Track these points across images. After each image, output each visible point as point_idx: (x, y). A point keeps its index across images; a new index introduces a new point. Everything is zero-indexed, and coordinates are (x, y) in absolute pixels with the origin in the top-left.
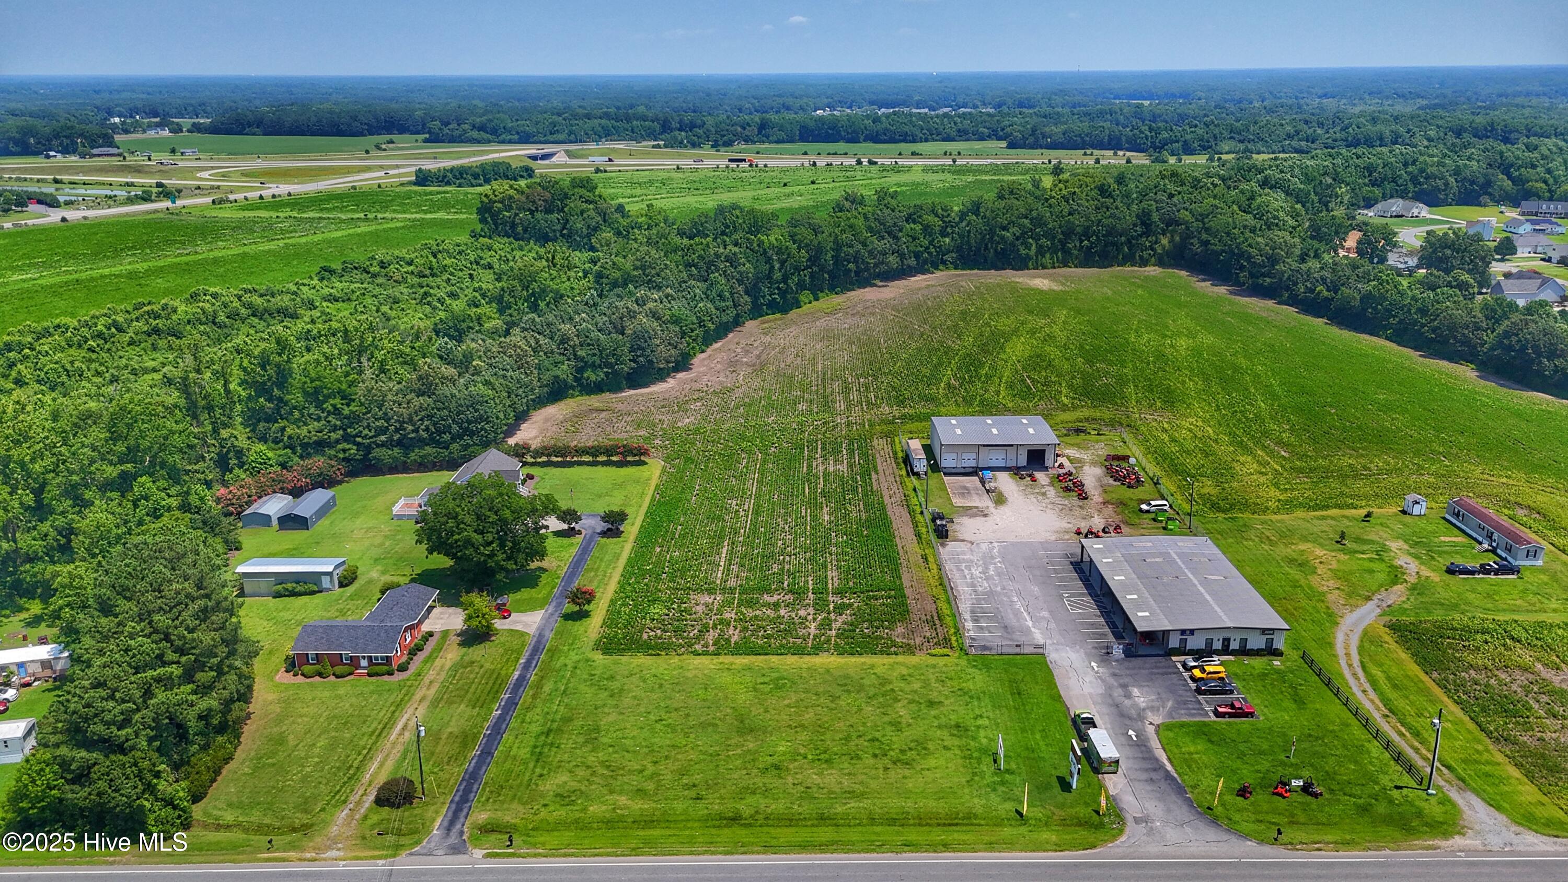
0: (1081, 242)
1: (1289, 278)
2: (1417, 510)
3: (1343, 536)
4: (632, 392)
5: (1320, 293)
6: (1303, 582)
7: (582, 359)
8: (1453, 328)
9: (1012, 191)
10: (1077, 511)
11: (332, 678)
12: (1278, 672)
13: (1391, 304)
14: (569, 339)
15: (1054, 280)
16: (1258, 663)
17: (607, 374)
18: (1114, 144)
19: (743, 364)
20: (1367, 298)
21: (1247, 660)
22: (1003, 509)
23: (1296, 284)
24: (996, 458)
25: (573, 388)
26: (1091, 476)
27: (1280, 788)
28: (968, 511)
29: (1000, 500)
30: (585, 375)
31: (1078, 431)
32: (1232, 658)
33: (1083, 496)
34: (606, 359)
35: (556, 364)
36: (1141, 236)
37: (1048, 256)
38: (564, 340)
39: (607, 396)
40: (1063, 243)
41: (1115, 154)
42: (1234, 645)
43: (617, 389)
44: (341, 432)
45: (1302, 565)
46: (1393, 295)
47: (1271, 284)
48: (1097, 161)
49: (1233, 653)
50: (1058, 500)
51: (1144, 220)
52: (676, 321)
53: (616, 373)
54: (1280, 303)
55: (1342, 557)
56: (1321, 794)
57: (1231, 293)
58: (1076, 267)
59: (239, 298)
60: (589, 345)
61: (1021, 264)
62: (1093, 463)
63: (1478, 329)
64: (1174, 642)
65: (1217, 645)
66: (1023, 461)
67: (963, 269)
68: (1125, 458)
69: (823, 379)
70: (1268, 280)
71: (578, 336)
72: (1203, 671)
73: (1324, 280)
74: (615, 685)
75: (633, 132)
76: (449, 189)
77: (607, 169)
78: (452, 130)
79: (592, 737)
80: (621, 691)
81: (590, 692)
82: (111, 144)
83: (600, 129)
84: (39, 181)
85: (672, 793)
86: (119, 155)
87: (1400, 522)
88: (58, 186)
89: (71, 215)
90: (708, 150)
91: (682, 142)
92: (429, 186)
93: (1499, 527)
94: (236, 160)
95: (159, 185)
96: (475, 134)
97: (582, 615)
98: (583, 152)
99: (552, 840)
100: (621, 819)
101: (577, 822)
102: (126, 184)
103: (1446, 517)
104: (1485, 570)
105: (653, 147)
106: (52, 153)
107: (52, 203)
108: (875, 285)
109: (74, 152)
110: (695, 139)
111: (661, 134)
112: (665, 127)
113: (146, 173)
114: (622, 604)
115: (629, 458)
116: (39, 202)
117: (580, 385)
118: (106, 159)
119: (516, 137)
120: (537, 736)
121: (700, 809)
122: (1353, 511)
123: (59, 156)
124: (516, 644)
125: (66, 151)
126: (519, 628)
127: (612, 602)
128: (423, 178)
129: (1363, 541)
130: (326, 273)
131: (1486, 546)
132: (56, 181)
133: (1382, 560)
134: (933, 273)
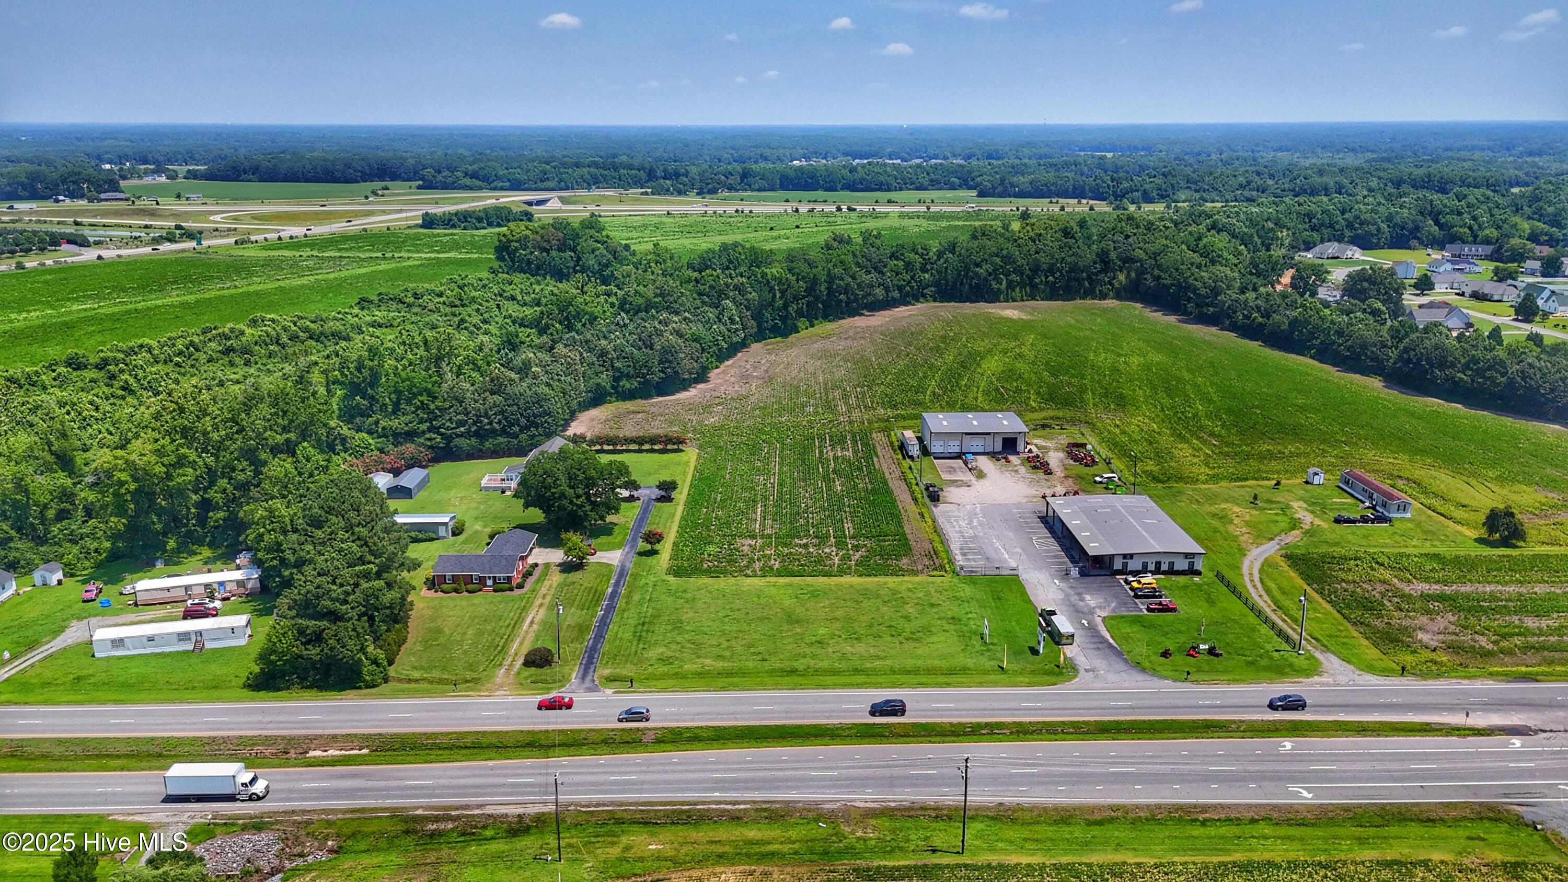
0: (1047, 277)
1: (1229, 307)
2: (1317, 480)
3: (1255, 497)
4: (661, 399)
6: (1222, 529)
7: (618, 370)
8: (1364, 346)
9: (984, 233)
10: (1044, 483)
11: (465, 594)
12: (1196, 585)
13: (1312, 327)
14: (607, 352)
15: (1023, 311)
16: (1182, 580)
17: (639, 383)
18: (1078, 193)
19: (754, 377)
20: (1293, 322)
21: (1173, 578)
22: (982, 481)
23: (1235, 312)
24: (977, 444)
25: (610, 395)
26: (1055, 459)
27: (1193, 651)
28: (953, 483)
29: (981, 475)
30: (621, 384)
31: (1044, 426)
32: (1162, 576)
33: (1048, 472)
34: (639, 370)
35: (597, 374)
36: (1100, 272)
37: (1017, 290)
38: (603, 354)
39: (639, 402)
40: (1031, 279)
41: (1079, 202)
42: (1164, 567)
43: (648, 396)
44: (428, 424)
45: (1223, 518)
46: (1315, 320)
47: (1214, 313)
48: (1062, 209)
49: (1164, 573)
50: (1028, 475)
51: (1103, 258)
52: (697, 340)
53: (647, 382)
54: (1221, 329)
55: (1254, 512)
56: (1221, 655)
57: (1180, 321)
58: (1042, 300)
59: (295, 323)
60: (624, 358)
61: (993, 298)
62: (1057, 450)
63: (1386, 346)
64: (1118, 565)
65: (1152, 567)
66: (999, 447)
67: (944, 302)
68: (1083, 445)
69: (825, 389)
70: (1211, 310)
71: (615, 351)
72: (1139, 582)
73: (1258, 309)
74: (688, 596)
75: (620, 179)
76: (455, 231)
77: (602, 214)
78: (445, 177)
79: (677, 626)
80: (694, 599)
81: (669, 600)
82: (117, 189)
83: (589, 177)
84: (59, 223)
85: (744, 658)
86: (127, 199)
87: (1303, 489)
88: (78, 227)
89: (105, 253)
90: (692, 197)
91: (668, 190)
92: (435, 228)
93: (1377, 489)
94: (241, 205)
95: (178, 227)
96: (468, 181)
97: (653, 553)
98: (576, 199)
99: (662, 683)
100: (709, 672)
101: (677, 674)
102: (146, 227)
103: (1341, 485)
104: (1364, 519)
105: (642, 194)
106: (61, 198)
107: (83, 243)
108: (863, 315)
109: (82, 196)
110: (681, 186)
111: (647, 182)
112: (651, 175)
113: (160, 216)
114: (684, 546)
115: (669, 447)
116: (70, 242)
117: (617, 392)
118: (114, 203)
119: (508, 184)
120: (636, 626)
121: (767, 666)
122: (1266, 482)
123: (68, 201)
124: (605, 571)
125: (72, 195)
126: (605, 561)
127: (675, 544)
128: (429, 222)
129: (1272, 502)
130: (363, 303)
131: (1367, 504)
132: (76, 223)
133: (1286, 515)
134: (914, 305)
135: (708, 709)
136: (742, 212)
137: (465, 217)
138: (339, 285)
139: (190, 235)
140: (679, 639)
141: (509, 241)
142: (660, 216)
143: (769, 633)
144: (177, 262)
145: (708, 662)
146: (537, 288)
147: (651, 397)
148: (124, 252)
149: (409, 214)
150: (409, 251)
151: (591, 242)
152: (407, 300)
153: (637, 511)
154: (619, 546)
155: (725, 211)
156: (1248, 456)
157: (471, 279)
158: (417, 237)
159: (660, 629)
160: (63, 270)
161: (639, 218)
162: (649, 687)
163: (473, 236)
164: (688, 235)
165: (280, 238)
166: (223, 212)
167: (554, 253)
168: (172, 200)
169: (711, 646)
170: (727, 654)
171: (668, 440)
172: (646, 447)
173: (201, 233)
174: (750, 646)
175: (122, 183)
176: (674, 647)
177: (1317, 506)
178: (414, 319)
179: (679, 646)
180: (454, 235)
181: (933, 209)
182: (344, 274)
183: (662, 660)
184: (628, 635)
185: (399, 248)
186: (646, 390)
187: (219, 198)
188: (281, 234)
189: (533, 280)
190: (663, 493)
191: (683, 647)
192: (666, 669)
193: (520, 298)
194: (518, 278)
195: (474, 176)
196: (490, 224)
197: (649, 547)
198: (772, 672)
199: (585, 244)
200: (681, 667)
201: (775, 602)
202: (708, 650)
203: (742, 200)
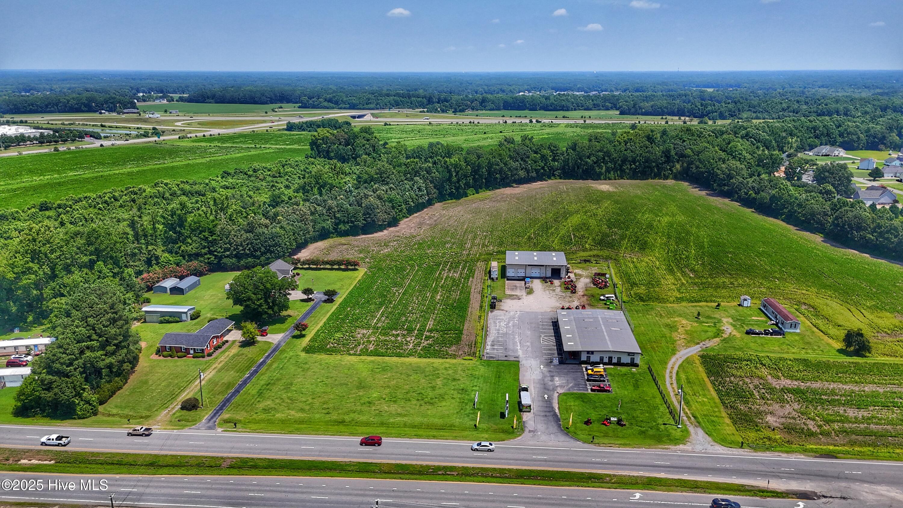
0: (631, 165)
1: (737, 187)
3: (699, 314)
5: (750, 195)
8: (813, 214)
9: (597, 138)
11: (176, 358)
13: (785, 201)
15: (613, 186)
16: (624, 370)
18: (681, 113)
20: (773, 198)
21: (619, 368)
22: (529, 297)
23: (740, 190)
24: (535, 272)
28: (510, 296)
29: (530, 292)
30: (340, 227)
34: (350, 219)
36: (664, 163)
37: (612, 173)
39: (350, 238)
40: (621, 166)
46: (786, 196)
47: (728, 190)
51: (666, 154)
53: (355, 226)
54: (732, 200)
57: (708, 194)
58: (628, 179)
60: (342, 211)
61: (597, 177)
63: (827, 215)
66: (549, 274)
67: (565, 179)
70: (726, 188)
73: (753, 188)
75: (411, 103)
76: (303, 133)
77: (391, 123)
78: (314, 102)
82: (134, 107)
83: (393, 102)
84: (93, 125)
86: (138, 113)
87: (735, 310)
89: (106, 143)
90: (450, 114)
91: (437, 109)
92: (293, 131)
95: (154, 129)
96: (326, 104)
98: (381, 114)
103: (761, 308)
105: (420, 112)
106: (103, 111)
107: (97, 137)
108: (512, 186)
109: (115, 111)
110: (444, 108)
111: (427, 105)
112: (430, 101)
116: (92, 136)
118: (131, 115)
119: (348, 106)
123: (107, 113)
125: (110, 110)
128: (290, 127)
132: (102, 126)
134: (547, 181)
136: (473, 123)
137: (311, 125)
141: (317, 139)
142: (424, 125)
155: (463, 123)
156: (710, 285)
160: (78, 152)
161: (412, 126)
164: (436, 136)
166: (184, 121)
173: (164, 132)
180: (302, 135)
181: (588, 122)
187: (187, 113)
195: (330, 101)
203: (477, 116)
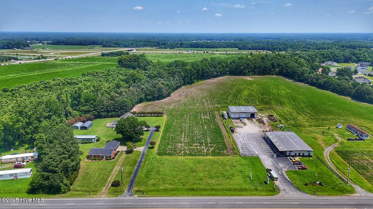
0: (258, 69)
1: (307, 78)
2: (340, 127)
4: (158, 101)
5: (314, 81)
7: (146, 93)
13: (330, 83)
14: (144, 89)
15: (252, 78)
16: (307, 159)
17: (152, 97)
19: (182, 95)
21: (304, 158)
22: (246, 127)
24: (243, 115)
25: (144, 100)
26: (266, 120)
28: (238, 127)
29: (245, 124)
30: (147, 97)
31: (261, 110)
33: (264, 124)
34: (152, 93)
38: (142, 89)
39: (152, 102)
40: (254, 70)
41: (264, 51)
44: (93, 109)
48: (260, 53)
49: (301, 156)
50: (258, 125)
51: (273, 64)
52: (167, 85)
53: (154, 97)
55: (324, 137)
59: (64, 80)
60: (148, 90)
62: (266, 117)
63: (351, 89)
65: (297, 154)
66: (250, 116)
68: (273, 115)
69: (201, 99)
71: (146, 88)
72: (295, 160)
73: (315, 78)
74: (162, 162)
75: (151, 45)
77: (146, 53)
79: (158, 172)
80: (164, 163)
81: (156, 164)
82: (29, 47)
83: (143, 44)
84: (13, 54)
85: (178, 184)
86: (31, 49)
87: (336, 130)
88: (17, 56)
89: (22, 62)
90: (169, 49)
91: (163, 48)
93: (359, 130)
94: (58, 50)
95: (41, 56)
97: (153, 148)
98: (140, 49)
99: (152, 193)
100: (167, 189)
101: (157, 190)
102: (34, 56)
103: (347, 128)
104: (356, 139)
105: (156, 48)
106: (15, 49)
107: (17, 59)
108: (211, 79)
109: (20, 48)
111: (158, 46)
112: (158, 44)
113: (38, 53)
114: (161, 146)
115: (159, 115)
116: (14, 59)
117: (146, 99)
118: (28, 50)
120: (146, 173)
121: (185, 187)
122: (325, 127)
123: (17, 49)
124: (138, 153)
125: (18, 48)
126: (139, 150)
127: (159, 145)
129: (328, 134)
130: (83, 75)
131: (356, 135)
132: (17, 55)
133: (333, 137)
134: (224, 76)
135: (166, 203)
138: (78, 70)
139: (44, 58)
140: (159, 177)
141: (121, 60)
143: (186, 176)
144: (39, 64)
145: (167, 185)
146: (128, 71)
147: (155, 101)
148: (26, 62)
149: (98, 53)
150: (97, 62)
151: (142, 60)
152: (94, 74)
153: (149, 134)
154: (143, 145)
157: (111, 69)
158: (100, 58)
159: (153, 174)
160: (10, 66)
162: (148, 195)
163: (113, 58)
165: (66, 59)
166: (53, 52)
167: (132, 63)
168: (42, 49)
169: (168, 180)
170: (173, 183)
171: (159, 113)
172: (153, 115)
173: (46, 57)
174: (180, 180)
175: (30, 45)
176: (157, 180)
177: (342, 135)
178: (96, 79)
179: (159, 180)
182: (80, 67)
183: (154, 185)
184: (143, 176)
185: (95, 61)
186: (154, 99)
187: (53, 49)
188: (66, 58)
189: (127, 69)
190: (157, 129)
191: (160, 180)
192: (154, 188)
193: (123, 74)
194: (123, 69)
196: (118, 56)
197: (151, 146)
198: (186, 190)
199: (141, 60)
200: (159, 187)
201: (188, 165)
202: (167, 181)
